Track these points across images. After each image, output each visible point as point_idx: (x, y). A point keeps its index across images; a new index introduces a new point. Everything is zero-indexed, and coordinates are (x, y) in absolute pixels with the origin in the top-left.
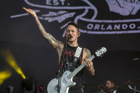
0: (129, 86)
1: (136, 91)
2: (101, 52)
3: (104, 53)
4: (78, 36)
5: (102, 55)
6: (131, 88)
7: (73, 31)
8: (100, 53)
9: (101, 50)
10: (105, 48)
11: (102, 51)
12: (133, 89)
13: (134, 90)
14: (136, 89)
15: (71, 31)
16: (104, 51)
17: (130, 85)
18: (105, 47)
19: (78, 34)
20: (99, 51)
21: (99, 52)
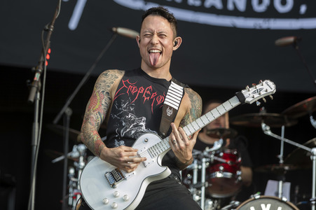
0: (263, 125)
1: (285, 143)
2: (259, 92)
3: (267, 97)
4: (175, 48)
5: (260, 100)
6: (269, 133)
7: (161, 35)
8: (256, 96)
9: (259, 87)
10: (271, 84)
11: (261, 90)
12: (276, 136)
13: (280, 141)
14: (285, 137)
15: (156, 36)
16: (269, 90)
17: (267, 124)
18: (271, 81)
19: (176, 43)
20: (252, 90)
21: (254, 92)
